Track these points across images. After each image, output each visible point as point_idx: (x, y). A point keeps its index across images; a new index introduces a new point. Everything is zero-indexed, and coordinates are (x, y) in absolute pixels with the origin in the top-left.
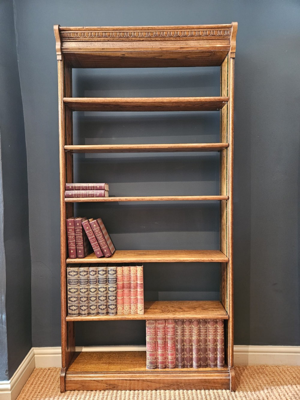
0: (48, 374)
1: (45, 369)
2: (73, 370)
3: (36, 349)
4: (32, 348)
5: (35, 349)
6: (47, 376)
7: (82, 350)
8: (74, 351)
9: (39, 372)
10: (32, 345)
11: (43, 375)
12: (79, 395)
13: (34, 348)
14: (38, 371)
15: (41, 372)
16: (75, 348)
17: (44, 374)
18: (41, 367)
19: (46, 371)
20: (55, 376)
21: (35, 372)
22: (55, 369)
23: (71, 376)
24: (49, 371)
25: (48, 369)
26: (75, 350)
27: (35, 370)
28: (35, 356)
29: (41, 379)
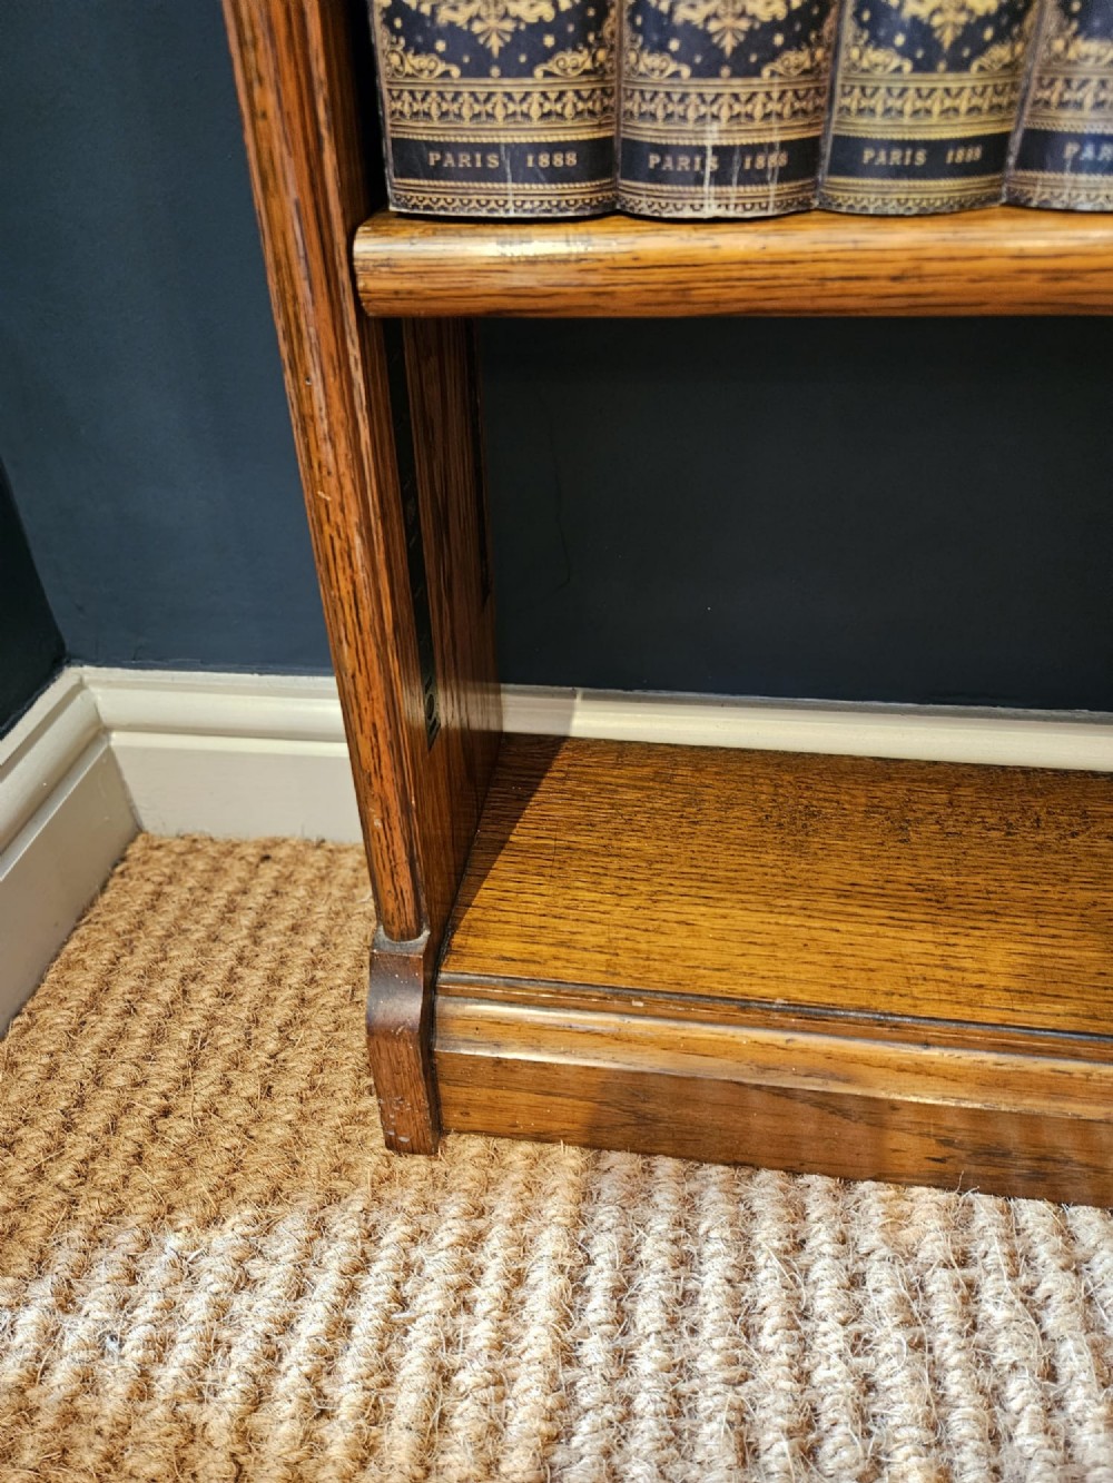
0: (257, 898)
1: (231, 849)
2: (510, 947)
3: (109, 684)
4: (70, 676)
5: (97, 683)
6: (245, 920)
7: (569, 718)
8: (494, 727)
9: (170, 880)
10: (62, 646)
11: (210, 917)
12: (606, 1215)
13: (88, 672)
14: (163, 863)
15: (191, 882)
16: (499, 704)
17: (219, 899)
18: (188, 829)
19: (238, 871)
20: (322, 925)
21: (136, 869)
22: (318, 858)
23: (498, 1022)
24: (269, 872)
25: (251, 853)
26: (500, 718)
27: (135, 850)
28: (117, 739)
29: (183, 957)
